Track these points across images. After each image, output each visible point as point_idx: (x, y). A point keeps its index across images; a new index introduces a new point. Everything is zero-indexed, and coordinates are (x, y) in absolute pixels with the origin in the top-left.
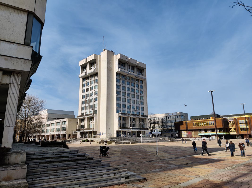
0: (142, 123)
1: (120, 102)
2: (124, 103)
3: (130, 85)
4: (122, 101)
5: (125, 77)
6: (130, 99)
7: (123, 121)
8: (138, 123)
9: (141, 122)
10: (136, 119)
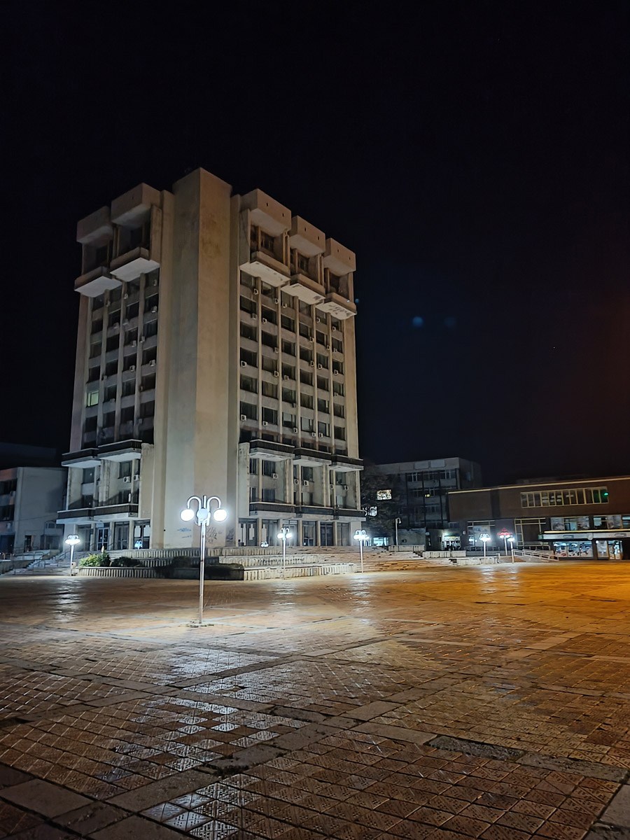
0: (337, 488)
1: (254, 395)
2: (271, 404)
3: (294, 331)
4: (262, 394)
5: (276, 297)
6: (293, 389)
7: (266, 478)
8: (324, 490)
9: (334, 486)
10: (316, 474)
